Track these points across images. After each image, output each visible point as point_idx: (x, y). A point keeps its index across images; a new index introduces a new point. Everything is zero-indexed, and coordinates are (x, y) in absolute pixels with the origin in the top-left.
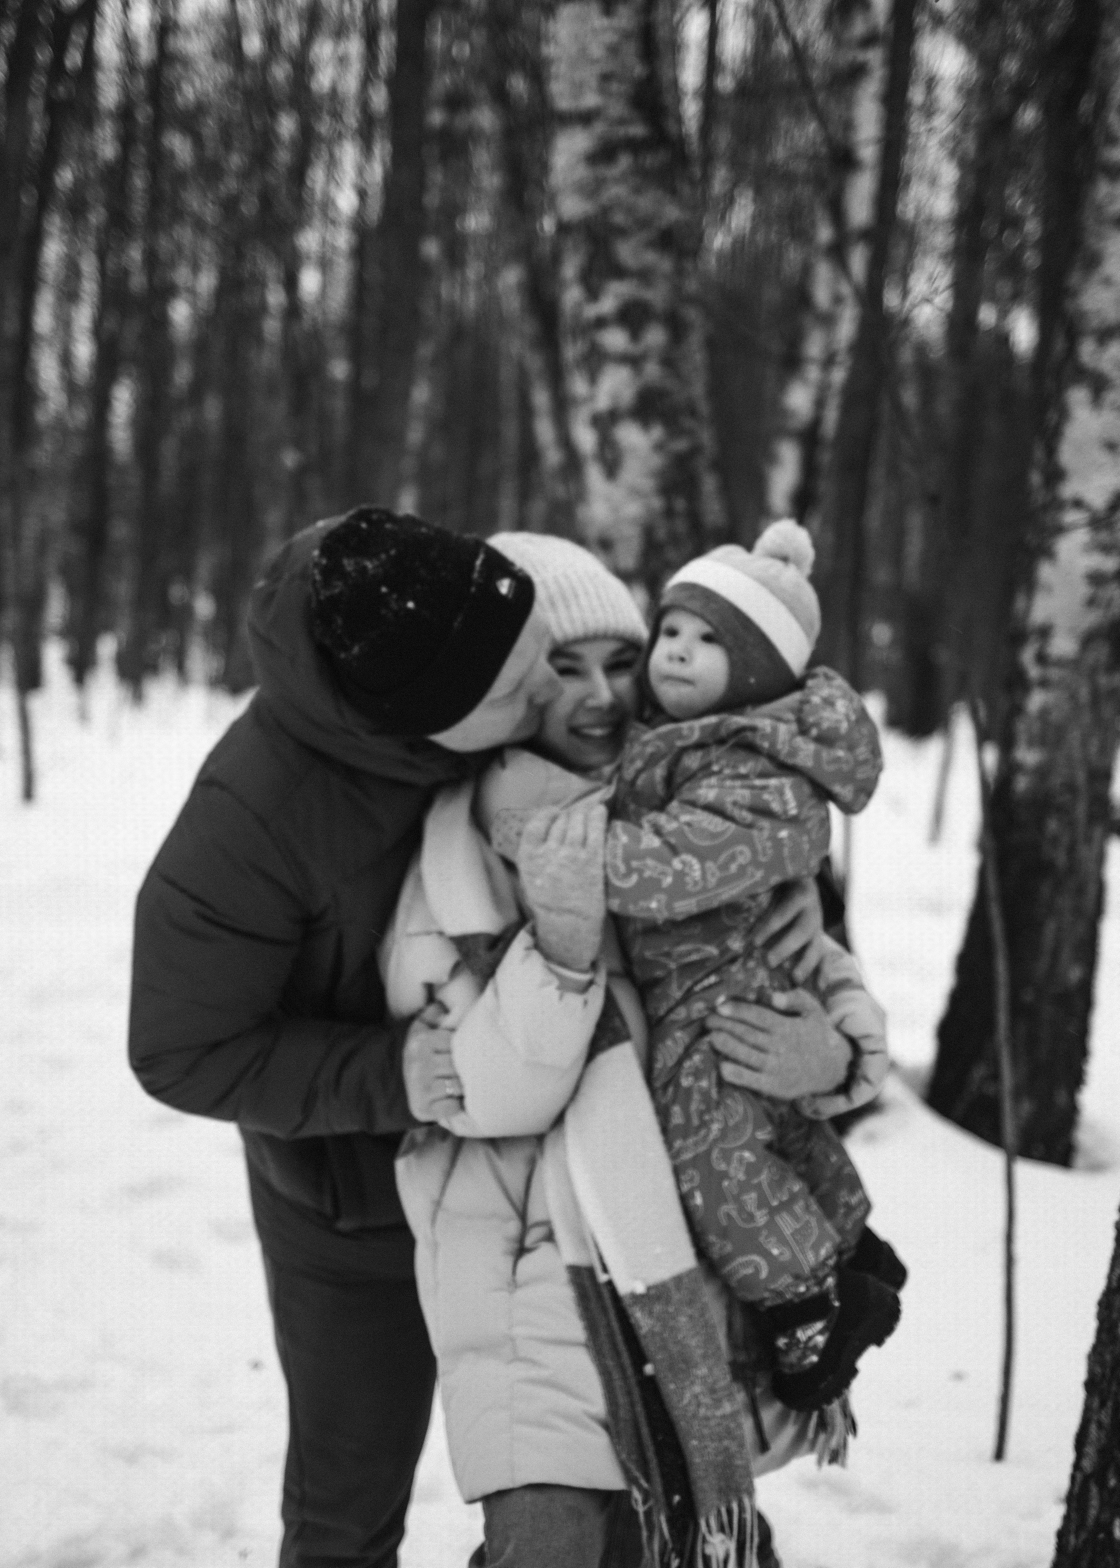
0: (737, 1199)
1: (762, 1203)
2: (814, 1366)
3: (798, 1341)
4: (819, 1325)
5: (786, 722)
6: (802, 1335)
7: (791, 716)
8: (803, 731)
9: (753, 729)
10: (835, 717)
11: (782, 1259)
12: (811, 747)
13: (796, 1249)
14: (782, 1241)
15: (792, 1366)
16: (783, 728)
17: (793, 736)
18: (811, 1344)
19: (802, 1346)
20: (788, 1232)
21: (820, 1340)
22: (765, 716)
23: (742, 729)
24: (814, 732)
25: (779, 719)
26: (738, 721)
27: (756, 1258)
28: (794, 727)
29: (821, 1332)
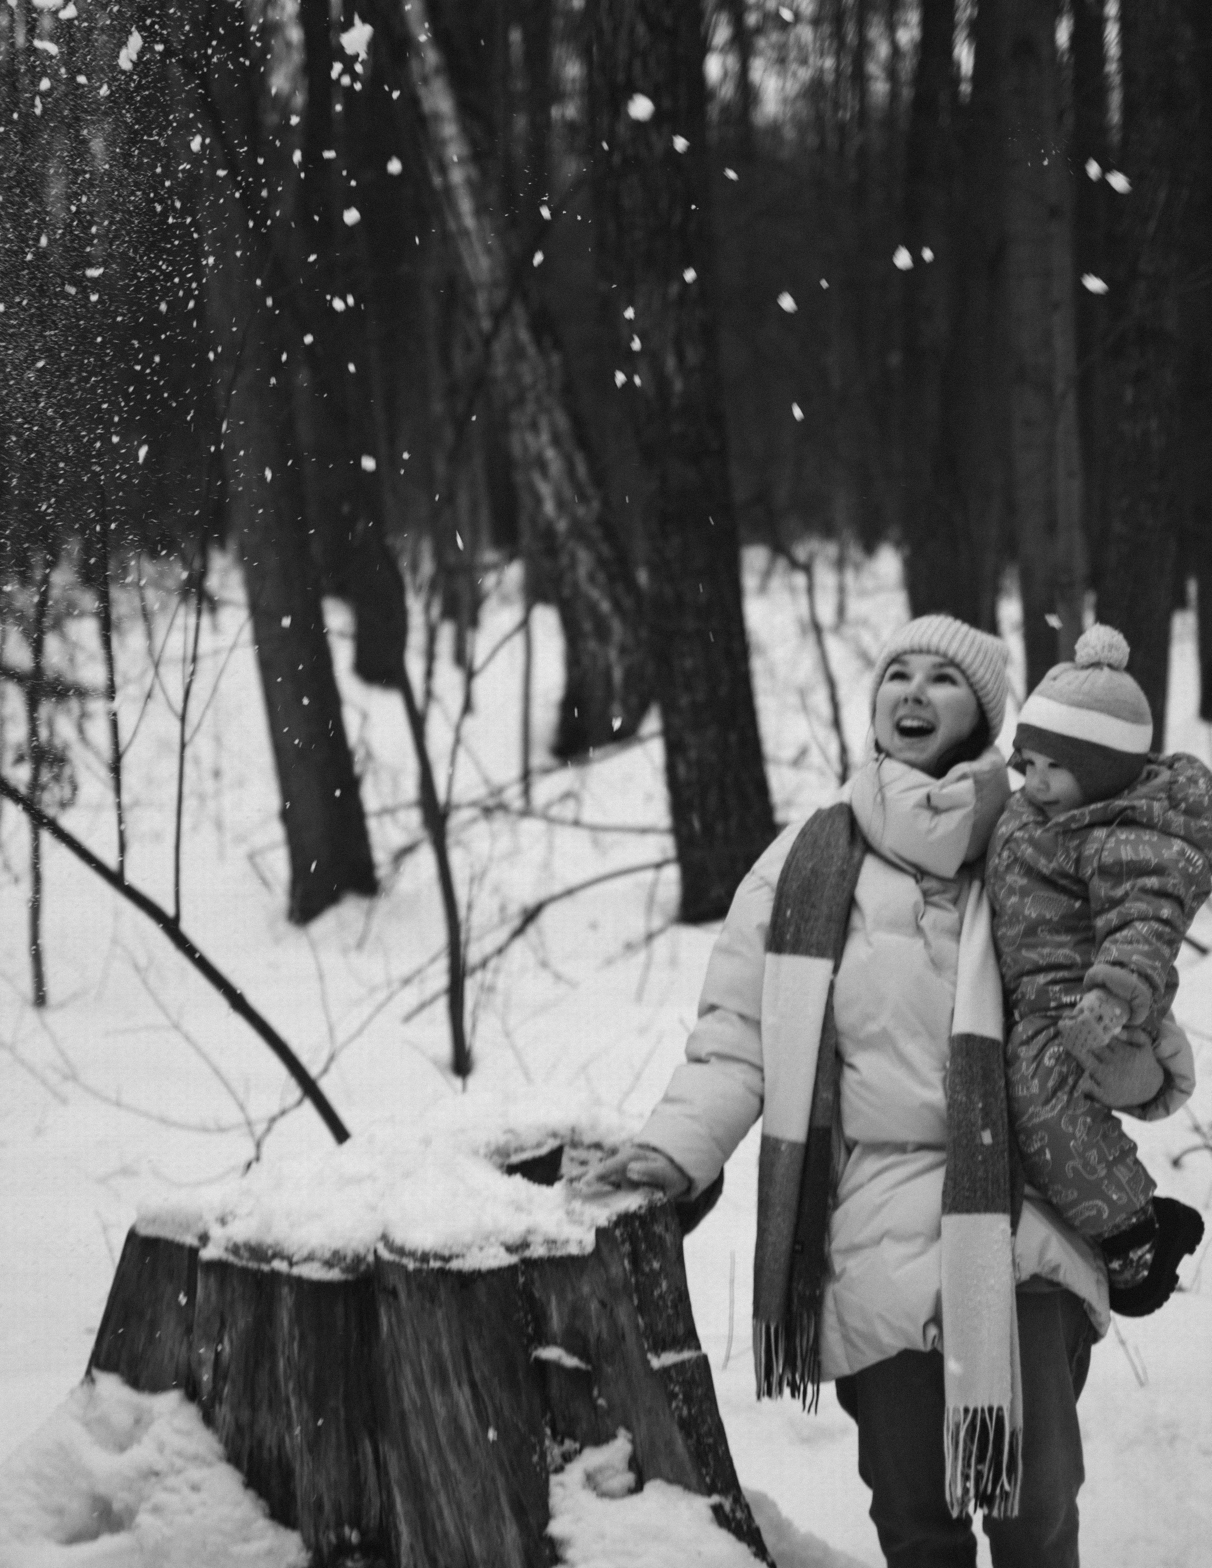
0: (1082, 1156)
1: (1102, 1159)
2: (1146, 1279)
3: (1132, 1261)
4: (1147, 1247)
5: (1159, 800)
6: (1134, 1255)
7: (1163, 795)
8: (1174, 805)
9: (1133, 808)
10: (1198, 792)
11: (1120, 1203)
12: (1182, 819)
13: (1131, 1194)
14: (1120, 1188)
15: (1126, 1282)
16: (1156, 805)
17: (1166, 811)
18: (1142, 1262)
19: (1134, 1264)
20: (1124, 1181)
21: (1148, 1257)
22: (1141, 798)
23: (1125, 809)
24: (1183, 806)
25: (1153, 799)
26: (1120, 803)
27: (1099, 1203)
28: (1166, 803)
29: (1149, 1251)
